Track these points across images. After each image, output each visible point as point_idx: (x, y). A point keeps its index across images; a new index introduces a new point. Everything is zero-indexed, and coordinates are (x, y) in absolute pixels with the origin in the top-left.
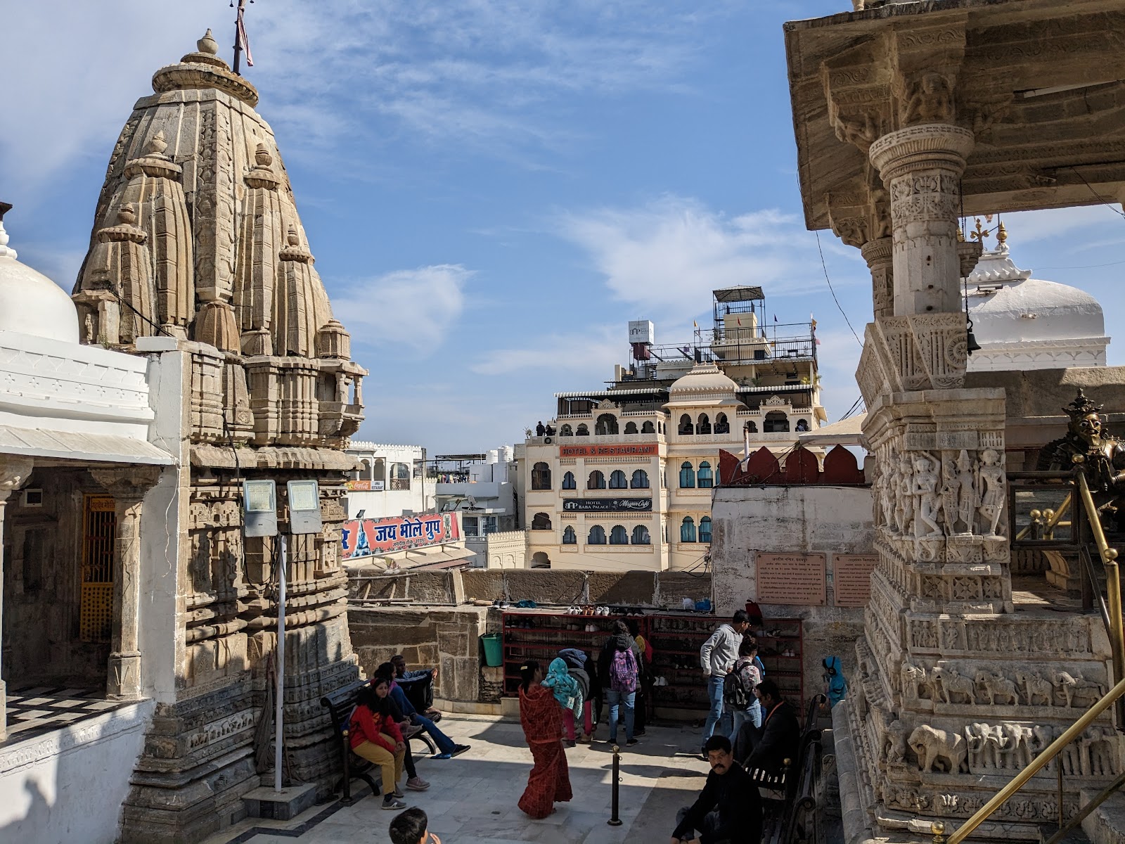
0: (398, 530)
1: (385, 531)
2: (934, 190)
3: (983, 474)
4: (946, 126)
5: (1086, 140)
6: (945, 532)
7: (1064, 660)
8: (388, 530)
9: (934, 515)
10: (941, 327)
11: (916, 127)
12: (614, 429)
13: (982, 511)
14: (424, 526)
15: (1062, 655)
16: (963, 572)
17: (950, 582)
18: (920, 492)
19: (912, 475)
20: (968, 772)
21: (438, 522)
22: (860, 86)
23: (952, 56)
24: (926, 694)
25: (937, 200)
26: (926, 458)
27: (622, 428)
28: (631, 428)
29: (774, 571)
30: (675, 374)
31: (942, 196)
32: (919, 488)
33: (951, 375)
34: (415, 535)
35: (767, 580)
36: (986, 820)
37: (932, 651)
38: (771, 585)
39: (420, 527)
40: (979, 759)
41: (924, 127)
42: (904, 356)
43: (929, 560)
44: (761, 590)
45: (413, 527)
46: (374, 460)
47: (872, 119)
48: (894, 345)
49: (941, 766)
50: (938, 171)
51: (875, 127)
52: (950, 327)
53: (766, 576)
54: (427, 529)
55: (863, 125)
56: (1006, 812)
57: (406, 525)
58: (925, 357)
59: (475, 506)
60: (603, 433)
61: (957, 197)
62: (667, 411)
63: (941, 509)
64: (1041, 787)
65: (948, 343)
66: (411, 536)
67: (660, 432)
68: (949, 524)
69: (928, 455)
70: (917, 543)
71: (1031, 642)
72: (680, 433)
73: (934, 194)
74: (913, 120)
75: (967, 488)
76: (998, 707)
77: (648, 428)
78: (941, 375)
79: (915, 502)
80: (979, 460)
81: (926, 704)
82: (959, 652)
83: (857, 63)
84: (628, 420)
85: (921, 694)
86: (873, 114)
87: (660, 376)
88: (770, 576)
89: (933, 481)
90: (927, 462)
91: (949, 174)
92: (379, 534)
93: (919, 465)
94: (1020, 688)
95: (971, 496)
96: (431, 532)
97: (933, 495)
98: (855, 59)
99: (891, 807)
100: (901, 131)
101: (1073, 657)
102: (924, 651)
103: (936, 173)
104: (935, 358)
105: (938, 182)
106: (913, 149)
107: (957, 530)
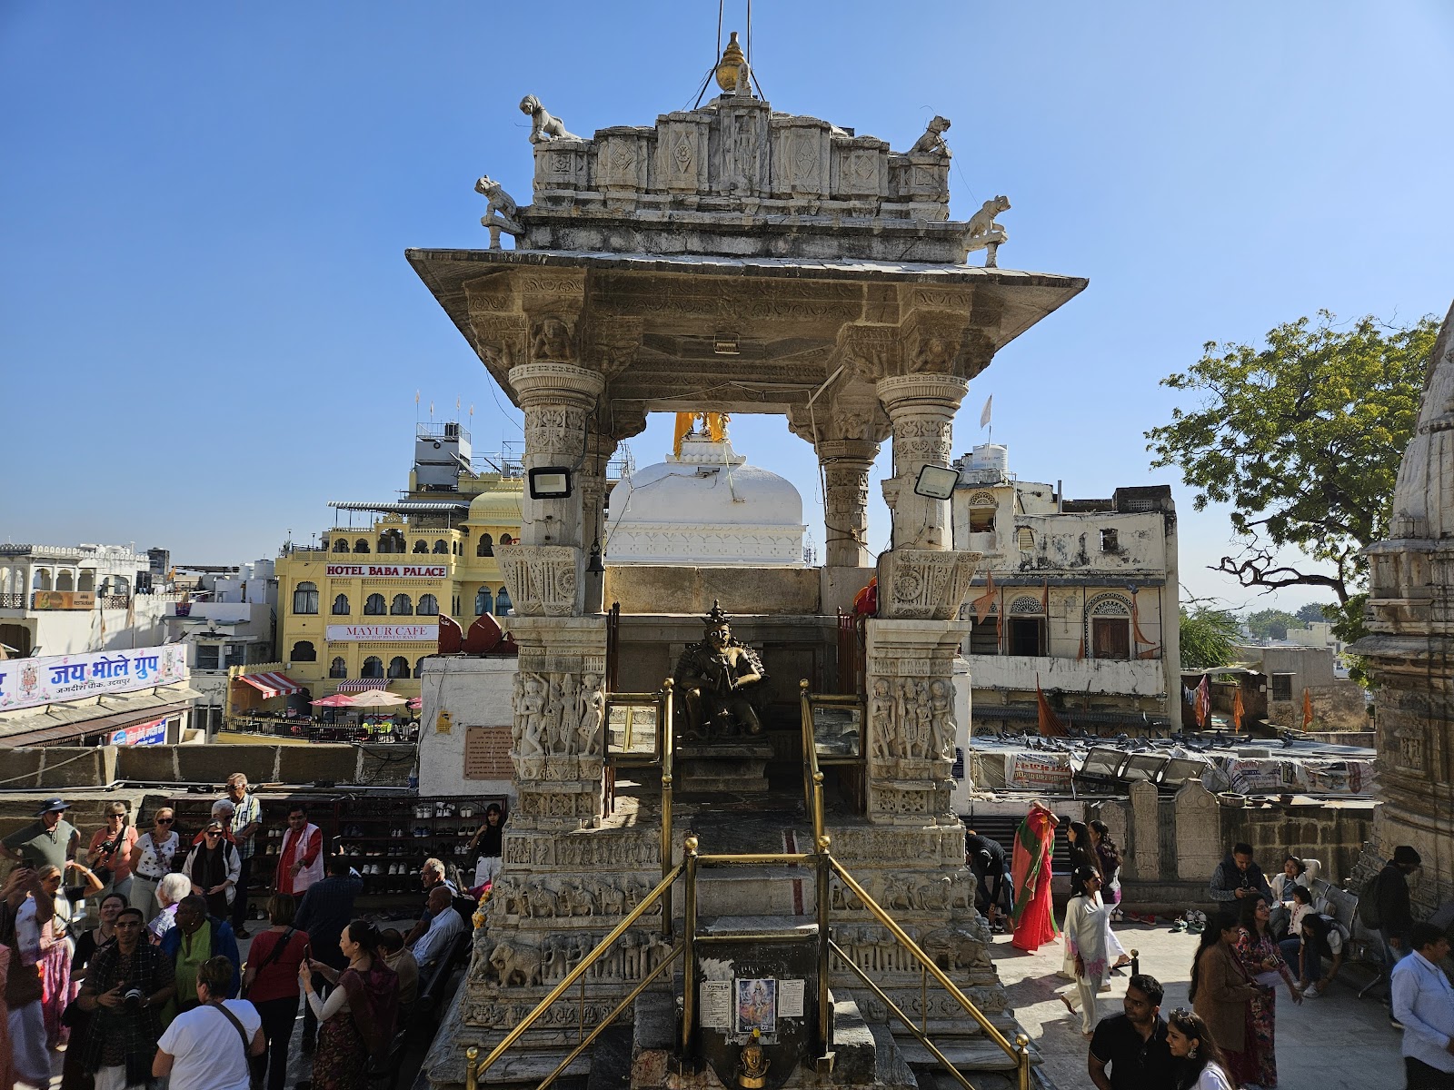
0: (89, 670)
1: (66, 672)
2: (559, 426)
3: (583, 697)
4: (571, 367)
5: (758, 362)
6: (546, 751)
7: (637, 870)
8: (71, 670)
9: (538, 736)
10: (552, 559)
11: (544, 364)
12: (402, 547)
13: (580, 731)
14: (132, 664)
15: (636, 866)
16: (557, 790)
17: (548, 798)
18: (527, 712)
19: (523, 695)
20: (542, 984)
21: (155, 658)
22: (497, 313)
23: (572, 304)
24: (514, 910)
25: (561, 435)
26: (535, 679)
27: (410, 546)
28: (421, 547)
29: (484, 745)
30: (479, 486)
31: (566, 432)
32: (528, 708)
33: (561, 604)
34: (116, 674)
35: (476, 755)
36: (527, 1029)
37: (524, 866)
38: (480, 760)
39: (126, 666)
40: (551, 970)
41: (551, 365)
42: (520, 583)
43: (532, 777)
44: (469, 765)
45: (113, 665)
46: (78, 572)
47: (509, 346)
48: (510, 572)
49: (518, 980)
50: (564, 407)
51: (511, 355)
52: (560, 560)
53: (476, 750)
54: (137, 667)
55: (500, 351)
56: (548, 1019)
57: (103, 664)
58: (538, 584)
59: (217, 632)
60: (388, 551)
61: (583, 432)
62: (465, 530)
63: (545, 729)
64: (603, 993)
65: (558, 573)
66: (109, 675)
67: (454, 553)
68: (550, 744)
69: (537, 677)
70: (522, 761)
71: (610, 854)
72: (479, 555)
73: (559, 429)
74: (541, 356)
75: (568, 708)
76: (575, 919)
77: (441, 547)
78: (552, 603)
79: (524, 720)
80: (582, 684)
81: (513, 919)
82: (547, 868)
83: (495, 290)
84: (418, 538)
85: (509, 910)
86: (510, 341)
87: (463, 488)
88: (480, 750)
89: (540, 703)
90: (535, 684)
91: (575, 410)
92: (56, 676)
93: (529, 686)
94: (595, 899)
95: (571, 717)
96: (144, 670)
97: (539, 715)
98: (493, 285)
99: (468, 1024)
100: (531, 365)
101: (644, 867)
102: (518, 866)
103: (562, 409)
104: (546, 587)
105: (564, 418)
106: (541, 384)
107: (556, 750)
